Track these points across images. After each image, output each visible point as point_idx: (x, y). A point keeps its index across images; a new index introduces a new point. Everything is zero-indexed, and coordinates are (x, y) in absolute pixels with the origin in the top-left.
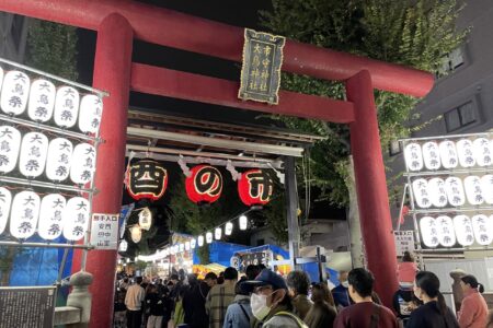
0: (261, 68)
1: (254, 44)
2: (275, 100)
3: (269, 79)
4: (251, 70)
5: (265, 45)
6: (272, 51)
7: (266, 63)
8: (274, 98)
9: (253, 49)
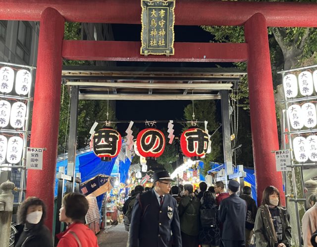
0: (158, 28)
1: (151, 10)
2: (171, 52)
3: (166, 35)
4: (150, 31)
5: (160, 10)
6: (166, 13)
7: (162, 23)
8: (170, 50)
9: (150, 14)
